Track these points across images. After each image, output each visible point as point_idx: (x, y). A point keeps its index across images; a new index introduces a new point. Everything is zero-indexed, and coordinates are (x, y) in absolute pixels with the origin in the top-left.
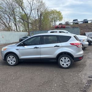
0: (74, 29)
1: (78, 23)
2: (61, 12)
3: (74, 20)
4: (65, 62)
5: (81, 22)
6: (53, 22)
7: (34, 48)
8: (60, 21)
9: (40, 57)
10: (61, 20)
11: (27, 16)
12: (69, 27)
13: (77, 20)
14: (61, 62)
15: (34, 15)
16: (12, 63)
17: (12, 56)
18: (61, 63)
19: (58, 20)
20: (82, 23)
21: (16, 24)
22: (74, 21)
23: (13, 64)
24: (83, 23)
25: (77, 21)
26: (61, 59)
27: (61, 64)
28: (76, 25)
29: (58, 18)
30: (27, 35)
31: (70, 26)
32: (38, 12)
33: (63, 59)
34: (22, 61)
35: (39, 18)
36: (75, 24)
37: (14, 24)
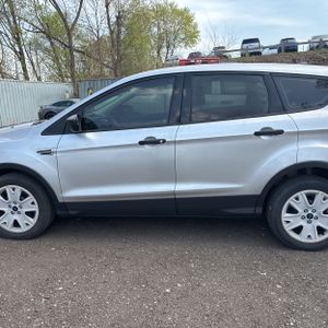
1: (259, 53)
2: (191, 12)
3: (245, 42)
4: (310, 216)
5: (271, 48)
7: (142, 143)
8: (187, 44)
9: (174, 193)
10: (193, 42)
11: (64, 20)
13: (256, 40)
14: (285, 216)
15: (93, 20)
16: (16, 224)
17: (19, 189)
18: (289, 222)
19: (182, 44)
20: (275, 51)
21: (21, 53)
22: (245, 45)
23: (23, 229)
24: (279, 51)
26: (291, 201)
27: (288, 228)
29: (183, 36)
30: (67, 96)
32: (107, 6)
33: (299, 200)
34: (72, 212)
35: (112, 32)
37: (16, 52)
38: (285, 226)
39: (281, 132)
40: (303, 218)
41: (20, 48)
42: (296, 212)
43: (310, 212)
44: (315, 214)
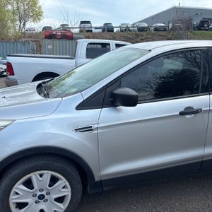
3: (82, 22)
13: (89, 22)
20: (101, 30)
22: (82, 25)
25: (89, 25)
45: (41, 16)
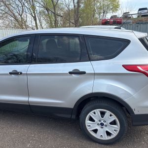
0: (139, 26)
4: (102, 124)
6: (102, 14)
7: (10, 73)
12: (129, 23)
13: (146, 9)
18: (90, 126)
19: (111, 11)
21: (35, 17)
22: (140, 11)
25: (146, 11)
28: (143, 18)
29: (111, 7)
31: (131, 21)
35: (75, 6)
36: (142, 16)
38: (88, 128)
39: (84, 73)
40: (98, 124)
41: (35, 15)
42: (94, 121)
43: (102, 122)
44: (105, 124)
45: (118, 8)
